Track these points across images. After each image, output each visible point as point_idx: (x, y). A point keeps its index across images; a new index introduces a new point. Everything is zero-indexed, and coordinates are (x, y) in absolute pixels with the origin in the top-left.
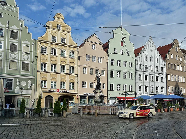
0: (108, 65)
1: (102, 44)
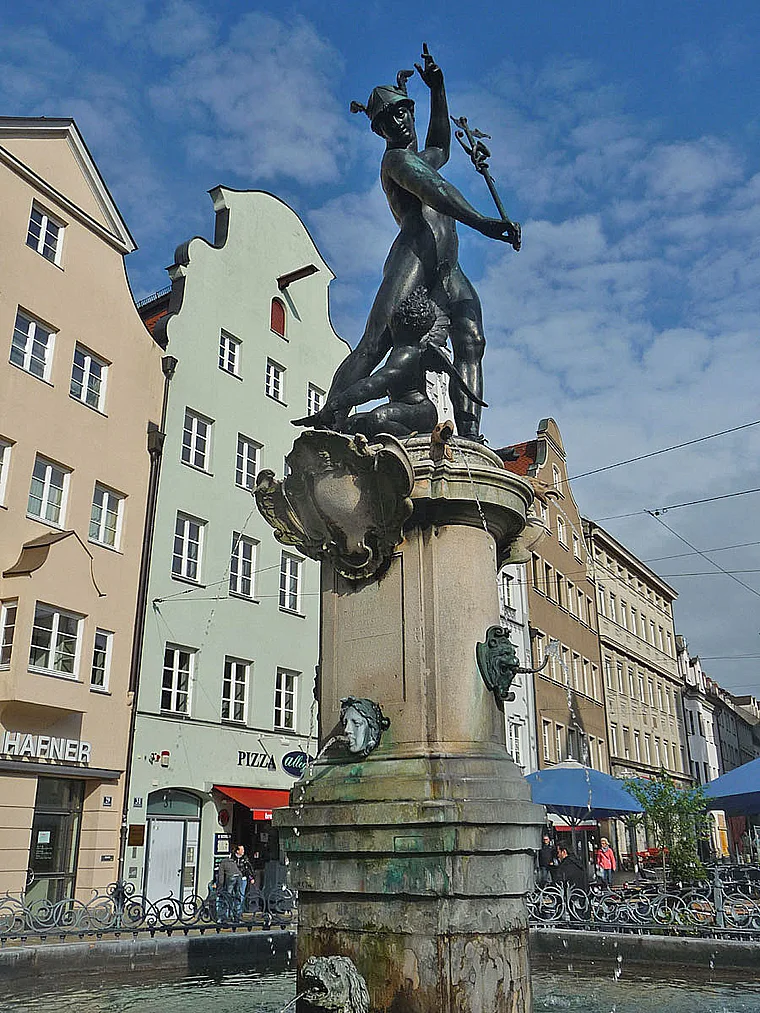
0: (156, 450)
1: (129, 247)
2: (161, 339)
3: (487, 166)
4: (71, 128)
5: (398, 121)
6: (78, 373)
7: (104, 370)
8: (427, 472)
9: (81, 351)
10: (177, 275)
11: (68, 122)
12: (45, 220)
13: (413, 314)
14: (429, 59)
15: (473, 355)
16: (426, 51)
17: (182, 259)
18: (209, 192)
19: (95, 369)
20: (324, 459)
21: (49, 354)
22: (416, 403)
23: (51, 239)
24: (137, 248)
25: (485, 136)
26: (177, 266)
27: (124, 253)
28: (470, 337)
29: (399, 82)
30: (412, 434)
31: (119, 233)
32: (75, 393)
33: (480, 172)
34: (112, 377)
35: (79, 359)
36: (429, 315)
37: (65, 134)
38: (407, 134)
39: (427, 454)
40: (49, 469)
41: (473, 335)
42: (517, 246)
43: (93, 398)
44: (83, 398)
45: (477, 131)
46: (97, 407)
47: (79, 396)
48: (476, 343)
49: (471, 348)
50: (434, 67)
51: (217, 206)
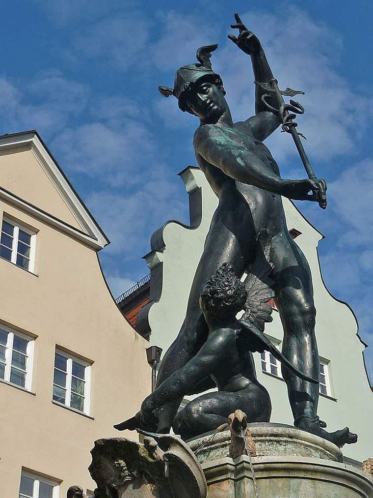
1: (101, 242)
2: (144, 329)
3: (295, 125)
4: (35, 140)
5: (203, 97)
6: (59, 377)
7: (88, 370)
8: (226, 471)
9: (62, 354)
10: (155, 262)
11: (32, 134)
12: (16, 230)
13: (218, 294)
14: (242, 28)
15: (302, 326)
16: (238, 20)
17: (158, 245)
18: (179, 175)
19: (78, 371)
20: (120, 469)
21: (30, 363)
22: (240, 389)
23: (24, 249)
24: (109, 243)
25: (298, 92)
26: (153, 253)
27: (97, 249)
28: (295, 307)
29: (199, 59)
30: (220, 428)
31: (90, 231)
32: (58, 399)
33: (289, 132)
34: (96, 378)
35: (60, 363)
36: (235, 293)
37: (29, 146)
38: (216, 107)
39: (227, 450)
40: (37, 484)
41: (299, 305)
42: (323, 203)
43: (77, 402)
44: (68, 403)
45: (288, 89)
46: (82, 410)
47: (63, 401)
48: (303, 313)
49: (299, 319)
50: (247, 34)
51: (189, 187)
